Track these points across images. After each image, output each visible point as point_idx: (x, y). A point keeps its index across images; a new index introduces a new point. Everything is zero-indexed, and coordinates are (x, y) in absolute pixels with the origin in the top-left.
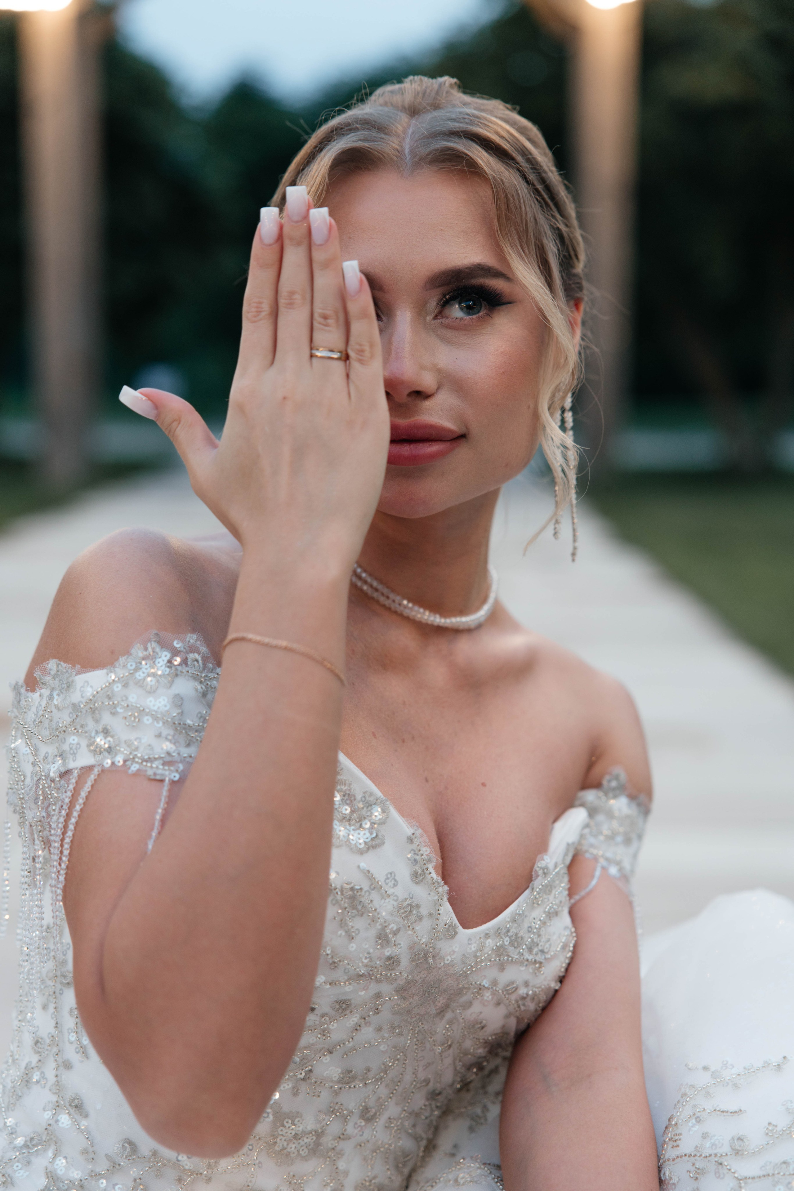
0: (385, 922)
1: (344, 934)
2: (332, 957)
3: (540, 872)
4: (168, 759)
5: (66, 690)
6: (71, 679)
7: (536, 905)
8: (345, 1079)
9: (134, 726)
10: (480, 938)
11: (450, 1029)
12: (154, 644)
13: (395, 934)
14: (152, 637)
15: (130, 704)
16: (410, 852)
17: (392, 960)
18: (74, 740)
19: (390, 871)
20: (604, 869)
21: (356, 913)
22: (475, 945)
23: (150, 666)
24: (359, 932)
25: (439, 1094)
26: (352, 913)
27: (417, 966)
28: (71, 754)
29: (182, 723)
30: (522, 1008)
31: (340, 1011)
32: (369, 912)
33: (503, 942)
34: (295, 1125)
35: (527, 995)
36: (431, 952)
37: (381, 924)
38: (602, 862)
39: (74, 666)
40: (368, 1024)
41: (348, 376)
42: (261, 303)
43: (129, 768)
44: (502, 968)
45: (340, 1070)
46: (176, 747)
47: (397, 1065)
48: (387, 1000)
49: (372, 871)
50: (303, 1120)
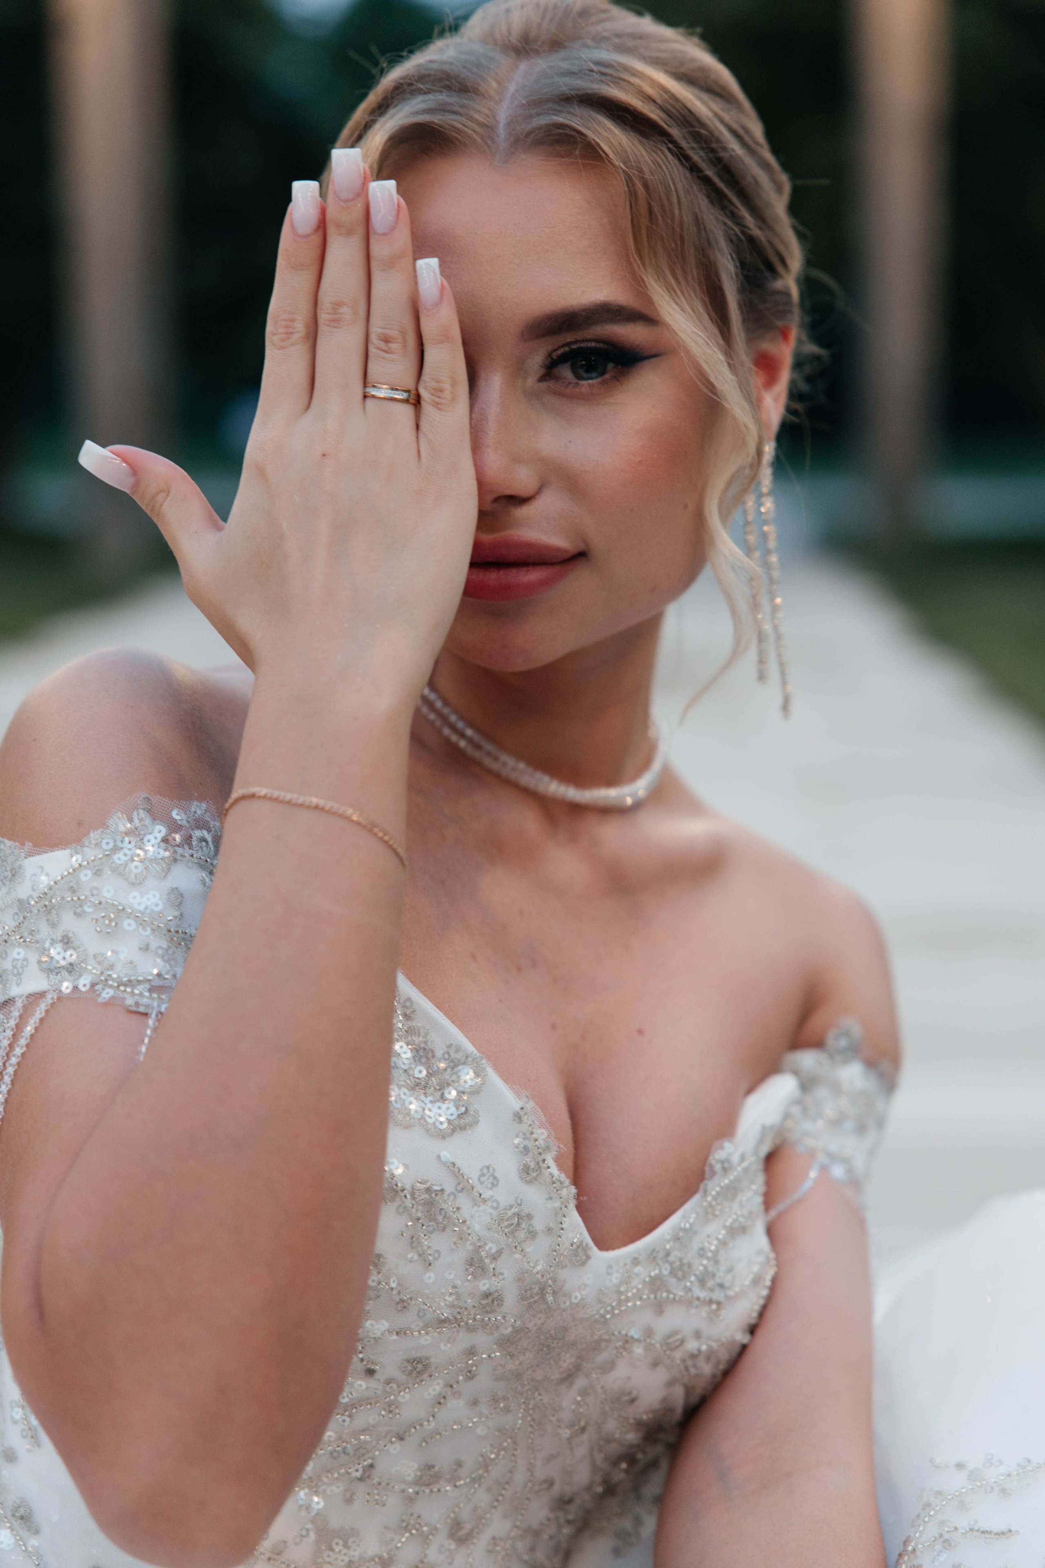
0: (479, 1240)
1: (416, 1257)
2: (399, 1292)
3: (718, 1167)
4: (158, 983)
5: (10, 880)
6: (18, 863)
7: (710, 1216)
8: (424, 1478)
9: (108, 933)
10: (625, 1264)
11: (582, 1403)
12: (143, 814)
13: (495, 1257)
14: (139, 802)
15: (103, 901)
16: (517, 1136)
17: (490, 1299)
18: (19, 954)
19: (487, 1164)
20: (824, 1169)
21: (436, 1226)
22: (619, 1275)
23: (135, 846)
24: (439, 1256)
25: (570, 1501)
26: (428, 1226)
27: (530, 1306)
28: (15, 975)
29: (180, 931)
30: (693, 1371)
31: (414, 1375)
32: (455, 1225)
33: (660, 1270)
34: (348, 1548)
35: (699, 1351)
36: (550, 1286)
37: (473, 1244)
38: (822, 1158)
39: (23, 844)
40: (457, 1394)
41: (418, 427)
42: (292, 321)
43: (99, 995)
44: (659, 1308)
45: (416, 1466)
46: (171, 966)
47: (504, 1457)
48: (485, 1358)
49: (459, 1163)
50: (361, 1540)
